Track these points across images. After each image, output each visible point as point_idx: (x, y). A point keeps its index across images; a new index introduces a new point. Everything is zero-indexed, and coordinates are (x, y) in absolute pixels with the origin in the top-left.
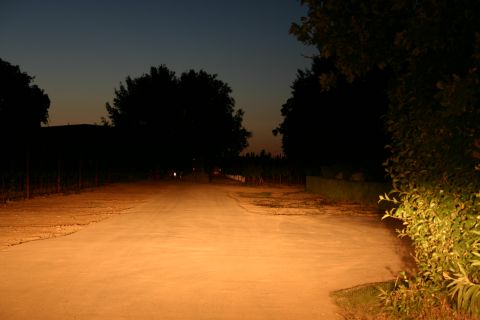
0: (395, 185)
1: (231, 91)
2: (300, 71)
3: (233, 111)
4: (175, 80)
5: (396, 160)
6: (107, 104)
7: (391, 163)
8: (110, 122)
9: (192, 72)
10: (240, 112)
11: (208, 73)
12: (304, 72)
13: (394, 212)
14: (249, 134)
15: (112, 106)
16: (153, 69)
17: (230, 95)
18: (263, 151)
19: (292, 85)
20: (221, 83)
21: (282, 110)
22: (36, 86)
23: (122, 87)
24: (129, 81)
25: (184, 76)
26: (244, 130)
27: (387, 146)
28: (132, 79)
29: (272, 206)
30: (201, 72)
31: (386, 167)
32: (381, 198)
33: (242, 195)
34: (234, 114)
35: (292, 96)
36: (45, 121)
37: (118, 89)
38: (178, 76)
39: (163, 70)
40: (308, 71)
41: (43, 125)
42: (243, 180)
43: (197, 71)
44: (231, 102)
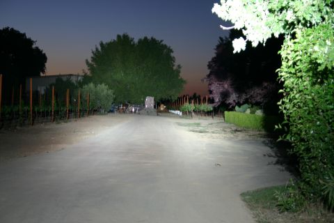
0: (286, 118)
1: (172, 52)
2: (221, 38)
3: (173, 65)
4: (134, 44)
5: (286, 100)
6: (87, 60)
7: (283, 103)
8: (89, 73)
9: (146, 38)
10: (179, 67)
12: (224, 38)
13: (285, 137)
14: (185, 82)
15: (90, 62)
16: (119, 36)
17: (172, 54)
18: (195, 94)
20: (165, 46)
21: (208, 65)
22: (37, 48)
23: (97, 49)
24: (102, 44)
25: (140, 41)
26: (181, 79)
27: (281, 91)
28: (104, 43)
29: (201, 132)
30: (152, 38)
31: (280, 105)
32: (276, 127)
33: (179, 124)
34: (175, 68)
36: (43, 72)
37: (94, 50)
38: (136, 41)
39: (126, 37)
40: (226, 38)
41: (42, 74)
42: (181, 114)
43: (149, 38)
44: (173, 59)
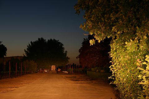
0: (113, 74)
1: (63, 45)
2: (84, 39)
3: (64, 51)
4: (46, 42)
5: (114, 66)
6: (25, 50)
7: (112, 67)
8: (26, 55)
9: (51, 39)
10: (66, 52)
11: (56, 40)
12: (86, 39)
13: (113, 82)
14: (69, 58)
15: (26, 50)
16: (39, 39)
17: (63, 46)
18: (74, 64)
19: (82, 43)
20: (60, 43)
21: (79, 51)
22: (2, 45)
23: (29, 45)
24: (31, 43)
25: (49, 41)
26: (67, 57)
27: (111, 62)
28: (33, 42)
29: (76, 81)
30: (54, 39)
31: (111, 68)
32: (109, 78)
33: (67, 77)
34: (64, 52)
35: (82, 46)
36: (5, 55)
37: (28, 45)
38: (47, 41)
39: (42, 39)
40: (87, 39)
41: (5, 56)
42: (67, 73)
43: (53, 39)
44: (63, 48)
